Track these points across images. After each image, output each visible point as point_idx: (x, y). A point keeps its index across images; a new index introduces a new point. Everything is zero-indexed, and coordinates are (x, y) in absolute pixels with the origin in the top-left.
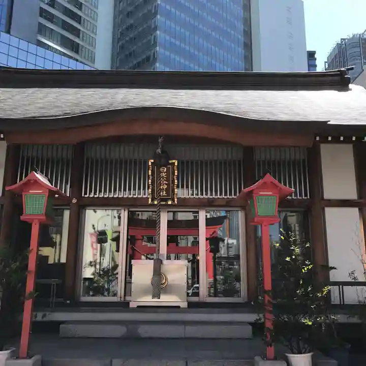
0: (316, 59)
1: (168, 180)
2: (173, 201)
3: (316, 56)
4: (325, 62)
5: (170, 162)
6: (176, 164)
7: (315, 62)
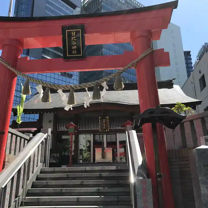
0: (191, 55)
1: (105, 123)
2: (108, 130)
3: (191, 54)
4: (197, 56)
5: (106, 117)
6: (108, 118)
7: (190, 57)
